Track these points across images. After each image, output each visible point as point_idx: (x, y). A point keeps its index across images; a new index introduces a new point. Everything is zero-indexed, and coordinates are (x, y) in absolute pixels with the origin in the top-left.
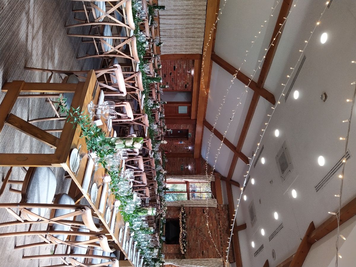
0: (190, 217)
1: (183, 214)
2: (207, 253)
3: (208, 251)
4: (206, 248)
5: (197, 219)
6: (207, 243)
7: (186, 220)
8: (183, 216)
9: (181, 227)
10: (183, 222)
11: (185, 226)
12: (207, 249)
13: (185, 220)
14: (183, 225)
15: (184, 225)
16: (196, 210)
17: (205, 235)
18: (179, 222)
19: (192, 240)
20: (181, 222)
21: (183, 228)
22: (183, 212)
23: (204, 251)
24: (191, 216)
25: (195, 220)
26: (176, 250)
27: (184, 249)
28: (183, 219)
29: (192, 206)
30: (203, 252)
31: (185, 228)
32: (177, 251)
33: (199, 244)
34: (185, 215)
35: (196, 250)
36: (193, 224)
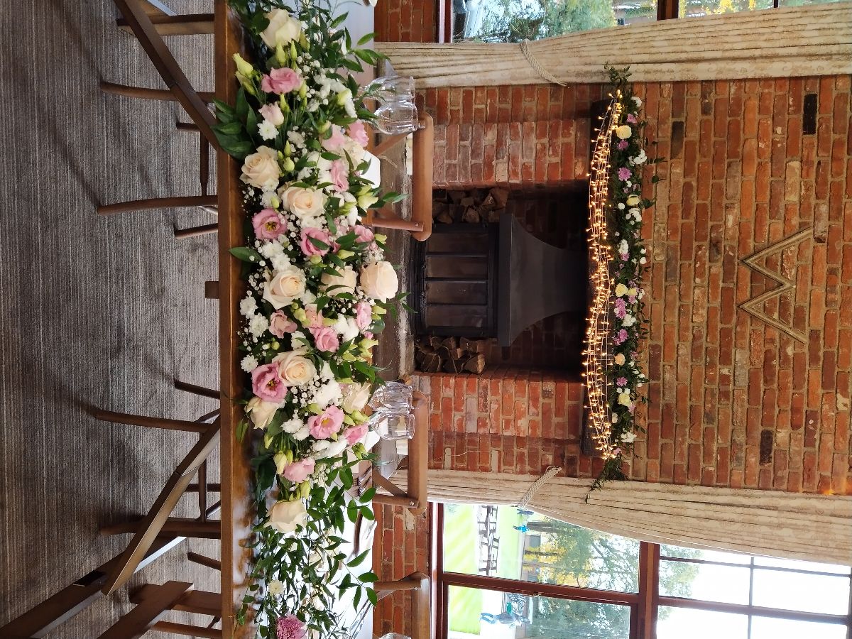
0: (678, 170)
1: (621, 155)
2: (797, 447)
3: (809, 433)
4: (795, 410)
5: (741, 183)
6: (814, 374)
7: (646, 204)
8: (624, 175)
9: (603, 258)
10: (618, 222)
11: (634, 251)
12: (805, 421)
13: (633, 201)
14: (615, 242)
15: (624, 248)
16: (736, 107)
17: (799, 311)
18: (587, 224)
19: (685, 350)
20: (598, 226)
21: (613, 267)
22: (624, 132)
23: (782, 435)
24: (690, 159)
25: (719, 191)
26: (555, 420)
27: (617, 430)
28: (617, 191)
29: (703, 72)
30: (767, 438)
31: (630, 267)
32: (559, 425)
33: (743, 381)
34: (641, 159)
35: (709, 417)
36: (700, 223)
